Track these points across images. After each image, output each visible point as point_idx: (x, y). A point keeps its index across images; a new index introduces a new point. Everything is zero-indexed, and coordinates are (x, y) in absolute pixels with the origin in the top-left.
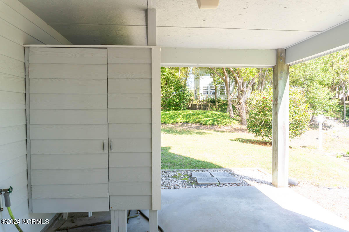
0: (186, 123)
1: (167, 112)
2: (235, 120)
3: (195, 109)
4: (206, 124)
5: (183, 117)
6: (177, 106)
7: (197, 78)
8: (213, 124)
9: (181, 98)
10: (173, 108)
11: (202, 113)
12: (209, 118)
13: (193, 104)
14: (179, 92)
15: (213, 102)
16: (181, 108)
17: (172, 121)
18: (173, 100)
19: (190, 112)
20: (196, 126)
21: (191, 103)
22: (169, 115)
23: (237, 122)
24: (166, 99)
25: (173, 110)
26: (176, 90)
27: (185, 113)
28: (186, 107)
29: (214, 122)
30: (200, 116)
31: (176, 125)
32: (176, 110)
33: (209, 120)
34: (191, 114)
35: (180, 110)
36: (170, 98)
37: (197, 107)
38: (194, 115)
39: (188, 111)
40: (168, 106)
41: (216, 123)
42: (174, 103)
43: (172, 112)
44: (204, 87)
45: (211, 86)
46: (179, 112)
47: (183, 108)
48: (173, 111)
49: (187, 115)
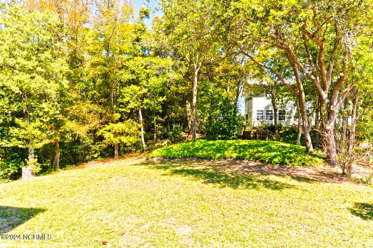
0: (240, 159)
1: (211, 142)
2: (317, 156)
3: (249, 138)
4: (270, 162)
5: (235, 149)
6: (225, 134)
7: (249, 99)
8: (282, 164)
9: (231, 123)
10: (220, 136)
11: (262, 145)
12: (275, 153)
13: (246, 131)
14: (227, 114)
15: (272, 129)
16: (230, 137)
17: (218, 155)
18: (219, 125)
19: (243, 142)
20: (256, 164)
21: (243, 130)
22: (215, 147)
23: (320, 161)
24: (210, 124)
25: (219, 139)
26: (224, 111)
27: (237, 144)
28: (236, 135)
29: (284, 159)
30: (261, 149)
31: (225, 162)
32: (222, 139)
33: (275, 156)
34: (245, 145)
35: (229, 139)
36: (215, 122)
37: (252, 136)
38: (250, 146)
39: (240, 140)
40: (213, 134)
41: (287, 161)
42: (220, 130)
43: (218, 142)
44: (258, 111)
45: (267, 109)
46: (228, 142)
47: (232, 137)
48: (220, 141)
49: (241, 147)
